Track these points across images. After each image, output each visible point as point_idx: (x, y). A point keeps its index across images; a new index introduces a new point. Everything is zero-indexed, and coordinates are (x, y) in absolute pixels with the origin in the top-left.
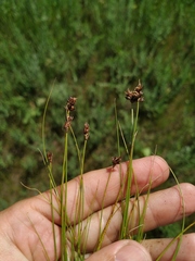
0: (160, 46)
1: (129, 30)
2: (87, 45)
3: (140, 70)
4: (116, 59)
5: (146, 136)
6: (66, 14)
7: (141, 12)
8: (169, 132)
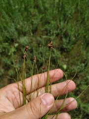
0: (70, 19)
1: (55, 12)
2: (37, 19)
3: (61, 30)
4: (50, 25)
5: (64, 59)
7: (61, 3)
8: (74, 57)
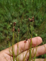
0: (39, 10)
1: (32, 6)
2: (22, 10)
3: (34, 16)
4: (29, 13)
5: (36, 31)
6: (17, 3)
7: (34, 2)
8: (41, 30)
